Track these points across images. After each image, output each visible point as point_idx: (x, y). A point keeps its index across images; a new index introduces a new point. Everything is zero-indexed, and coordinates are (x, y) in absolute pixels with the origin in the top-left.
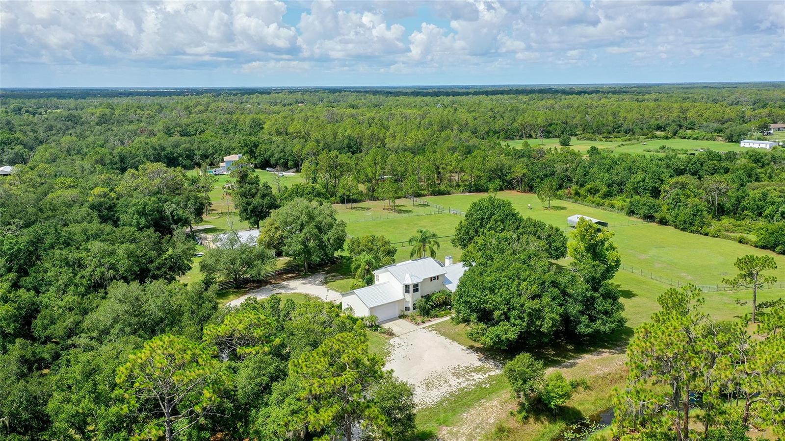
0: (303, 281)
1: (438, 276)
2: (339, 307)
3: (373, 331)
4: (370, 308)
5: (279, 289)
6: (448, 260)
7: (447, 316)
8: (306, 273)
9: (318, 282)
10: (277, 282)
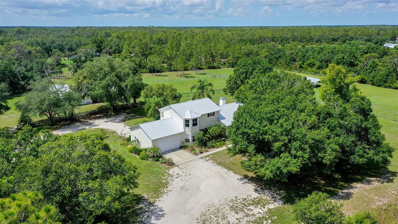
0: (106, 120)
1: (214, 113)
2: (129, 139)
3: (154, 161)
4: (153, 140)
5: (86, 125)
6: (222, 101)
7: (222, 147)
8: (111, 114)
9: (118, 120)
10: (85, 120)
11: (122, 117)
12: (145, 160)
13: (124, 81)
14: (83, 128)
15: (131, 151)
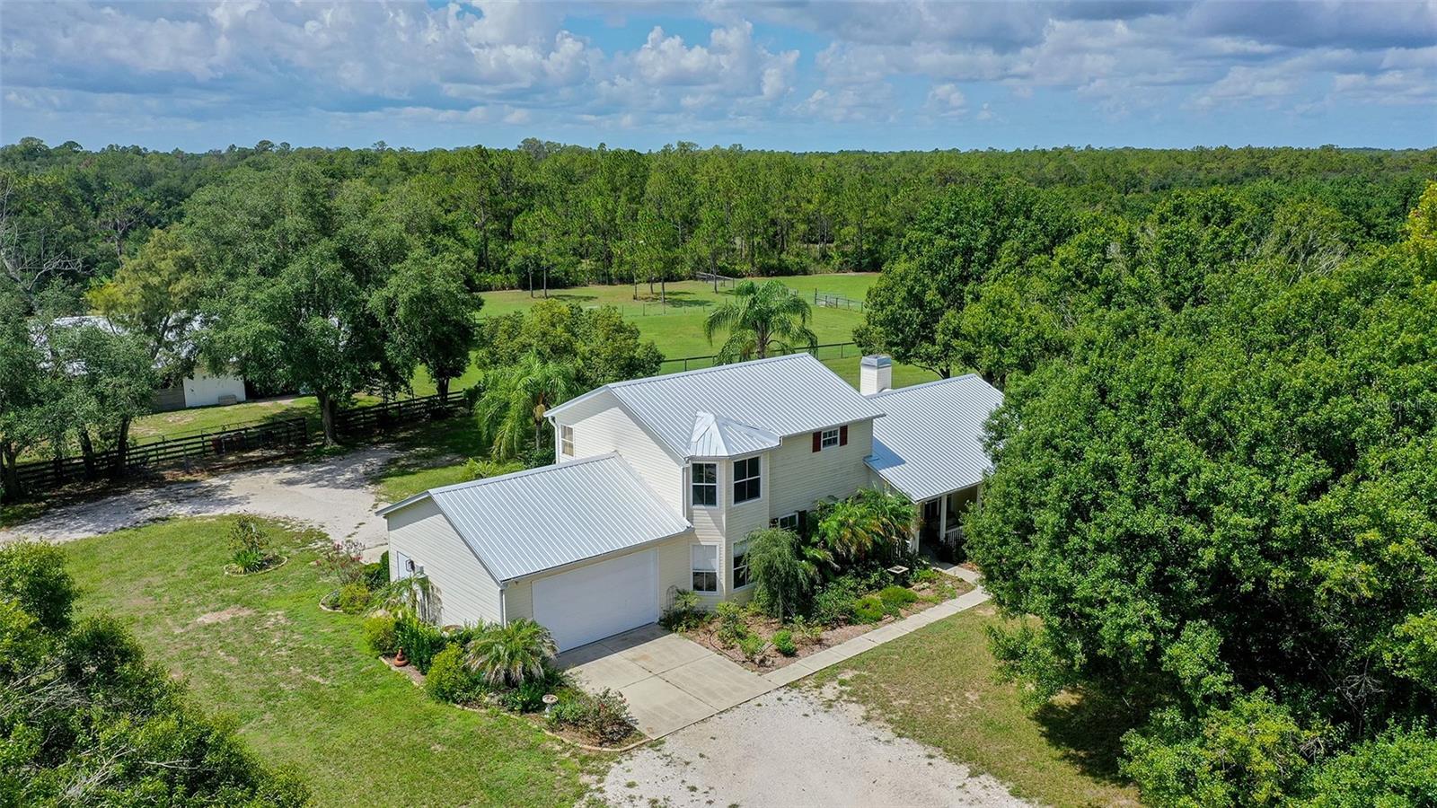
0: (292, 475)
1: (844, 429)
2: (378, 575)
3: (512, 710)
4: (505, 583)
5: (179, 501)
6: (875, 372)
7: (897, 616)
8: (323, 445)
9: (348, 476)
10: (188, 477)
11: (374, 461)
12: (455, 701)
13: (381, 280)
14: (158, 515)
15: (383, 647)
